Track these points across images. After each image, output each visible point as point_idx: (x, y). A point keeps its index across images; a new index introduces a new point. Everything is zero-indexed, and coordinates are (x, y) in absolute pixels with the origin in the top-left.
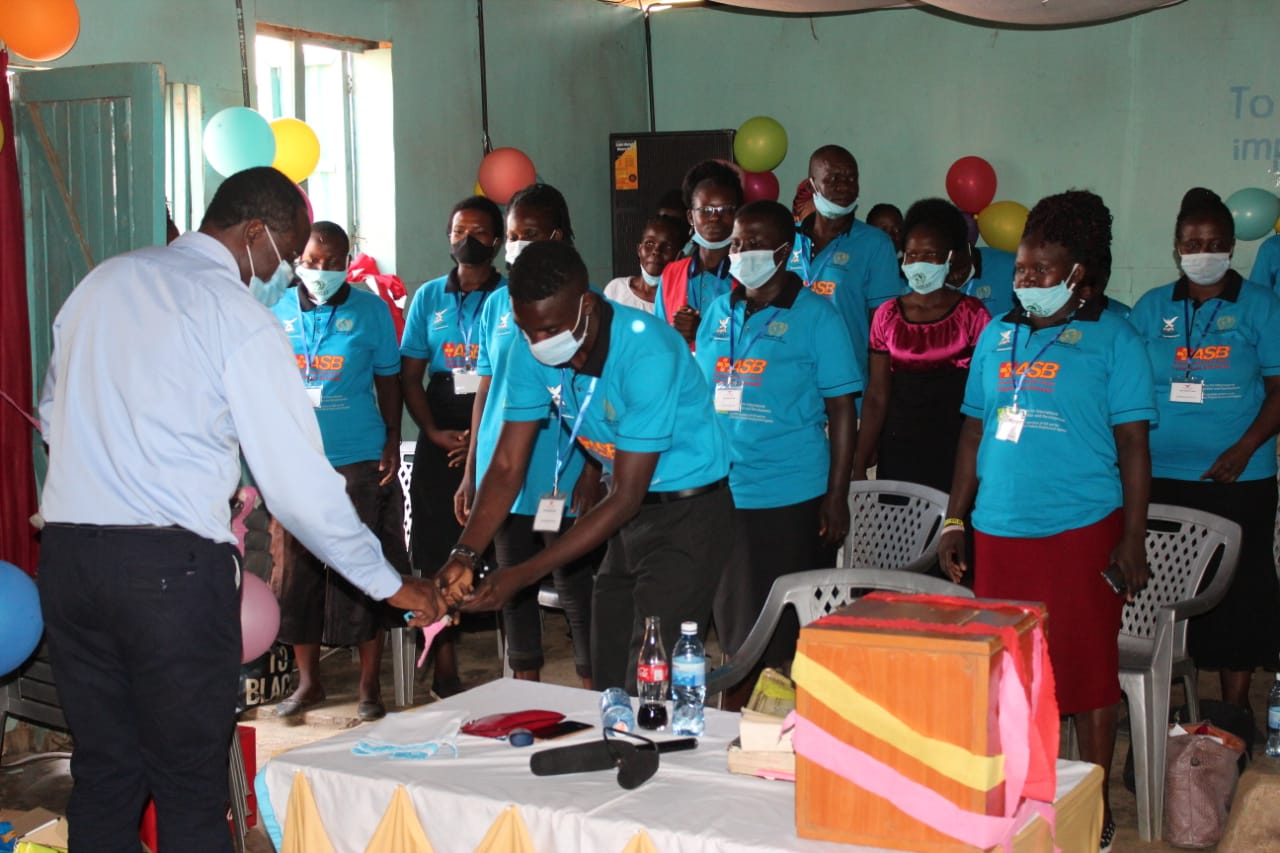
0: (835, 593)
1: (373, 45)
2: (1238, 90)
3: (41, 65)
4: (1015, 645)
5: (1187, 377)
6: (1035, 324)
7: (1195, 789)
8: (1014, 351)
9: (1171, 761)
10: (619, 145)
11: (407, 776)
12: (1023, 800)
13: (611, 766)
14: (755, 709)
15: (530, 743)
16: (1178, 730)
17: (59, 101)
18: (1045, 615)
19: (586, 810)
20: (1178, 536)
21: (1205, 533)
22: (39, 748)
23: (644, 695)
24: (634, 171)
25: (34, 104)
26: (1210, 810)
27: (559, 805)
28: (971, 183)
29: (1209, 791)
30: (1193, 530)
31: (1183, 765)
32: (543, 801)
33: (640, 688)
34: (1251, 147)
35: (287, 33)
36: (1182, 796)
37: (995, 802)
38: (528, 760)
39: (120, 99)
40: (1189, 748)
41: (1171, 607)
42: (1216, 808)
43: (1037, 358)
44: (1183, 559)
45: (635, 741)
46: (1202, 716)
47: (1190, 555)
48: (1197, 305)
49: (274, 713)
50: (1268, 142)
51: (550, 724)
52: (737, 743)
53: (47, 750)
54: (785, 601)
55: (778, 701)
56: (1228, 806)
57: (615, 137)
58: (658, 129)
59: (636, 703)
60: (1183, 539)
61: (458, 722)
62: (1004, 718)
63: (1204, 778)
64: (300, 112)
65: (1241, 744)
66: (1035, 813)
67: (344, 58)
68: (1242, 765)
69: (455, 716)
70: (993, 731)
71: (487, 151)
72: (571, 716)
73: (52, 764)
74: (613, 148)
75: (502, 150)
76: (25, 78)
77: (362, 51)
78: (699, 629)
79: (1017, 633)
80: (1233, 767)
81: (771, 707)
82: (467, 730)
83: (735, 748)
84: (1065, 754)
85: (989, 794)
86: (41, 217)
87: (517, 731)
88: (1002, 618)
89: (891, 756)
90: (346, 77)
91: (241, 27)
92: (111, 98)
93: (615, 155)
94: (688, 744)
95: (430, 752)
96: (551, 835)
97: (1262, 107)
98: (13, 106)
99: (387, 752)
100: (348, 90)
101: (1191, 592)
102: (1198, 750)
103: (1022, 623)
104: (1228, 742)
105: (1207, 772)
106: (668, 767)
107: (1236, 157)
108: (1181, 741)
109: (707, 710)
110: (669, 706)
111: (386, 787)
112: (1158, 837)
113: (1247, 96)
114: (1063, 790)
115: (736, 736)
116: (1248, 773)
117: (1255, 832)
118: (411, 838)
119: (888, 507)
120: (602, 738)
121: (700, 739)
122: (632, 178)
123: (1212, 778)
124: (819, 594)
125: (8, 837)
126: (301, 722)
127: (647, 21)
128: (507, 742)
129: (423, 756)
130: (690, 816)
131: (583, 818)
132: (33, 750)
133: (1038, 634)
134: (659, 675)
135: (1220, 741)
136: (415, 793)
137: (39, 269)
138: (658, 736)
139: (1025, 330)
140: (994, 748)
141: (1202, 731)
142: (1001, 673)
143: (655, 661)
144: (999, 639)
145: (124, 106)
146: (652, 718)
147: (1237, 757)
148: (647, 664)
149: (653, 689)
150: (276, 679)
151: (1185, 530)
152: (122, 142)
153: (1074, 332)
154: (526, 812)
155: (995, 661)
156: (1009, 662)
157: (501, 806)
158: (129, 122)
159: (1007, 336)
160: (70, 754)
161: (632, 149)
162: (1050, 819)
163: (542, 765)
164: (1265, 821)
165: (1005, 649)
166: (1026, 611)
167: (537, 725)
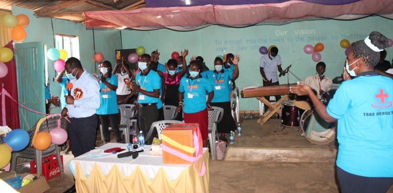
0: (162, 124)
1: (75, 36)
2: (216, 40)
3: (20, 42)
4: (195, 130)
5: (217, 85)
6: (192, 79)
7: (220, 150)
8: (189, 83)
9: (216, 146)
10: (117, 52)
11: (97, 160)
12: (198, 154)
13: (130, 155)
14: (153, 144)
15: (116, 153)
16: (217, 142)
17: (23, 48)
18: (199, 125)
19: (128, 163)
20: (214, 111)
21: (218, 110)
22: (21, 162)
23: (134, 143)
24: (120, 56)
25: (18, 49)
26: (222, 154)
27: (124, 163)
28: (175, 56)
29: (222, 151)
30: (216, 110)
31: (218, 147)
32: (121, 162)
33: (133, 142)
34: (219, 49)
35: (61, 35)
36: (218, 152)
37: (194, 155)
38: (117, 156)
39: (35, 48)
40: (218, 144)
41: (214, 122)
42: (223, 153)
43: (194, 84)
44: (215, 115)
45: (134, 151)
46: (220, 139)
47: (216, 114)
48: (218, 73)
49: (63, 153)
50: (221, 48)
51: (119, 150)
52: (151, 150)
53: (22, 163)
54: (154, 126)
55: (157, 143)
56: (225, 153)
57: (116, 50)
58: (123, 49)
59: (133, 145)
60: (215, 111)
61: (103, 151)
62: (195, 141)
63: (221, 149)
64: (63, 48)
65: (226, 143)
66: (200, 156)
67: (70, 38)
68: (226, 146)
69: (102, 150)
70: (193, 144)
71: (95, 54)
72: (122, 148)
73: (23, 165)
74: (116, 52)
75: (97, 53)
76: (17, 45)
77: (73, 37)
78: (143, 132)
79: (195, 129)
80: (225, 147)
81: (156, 143)
82: (105, 152)
83: (151, 151)
84: (204, 147)
85: (193, 154)
86: (19, 68)
87: (113, 151)
88: (193, 126)
89: (177, 149)
90: (70, 42)
91: (53, 34)
92: (33, 48)
93: (116, 53)
94: (142, 151)
95: (99, 156)
96: (123, 167)
97: (220, 43)
98: (14, 49)
99: (92, 157)
100: (71, 44)
101: (216, 120)
102: (220, 144)
103: (196, 127)
104: (224, 143)
105: (222, 148)
106: (140, 155)
107: (217, 50)
108: (217, 143)
109: (145, 145)
110: (138, 145)
111: (93, 162)
112: (215, 158)
113: (217, 41)
114: (204, 152)
115: (151, 149)
116: (228, 147)
117: (229, 156)
118: (98, 170)
119: (167, 110)
120: (128, 151)
121: (144, 150)
122: (119, 57)
123: (222, 149)
124: (160, 125)
125: (21, 179)
126: (68, 154)
127: (120, 31)
128: (112, 153)
129: (98, 157)
130: (146, 162)
131: (128, 164)
132: (19, 163)
133: (198, 128)
134: (136, 140)
135: (223, 143)
136: (98, 163)
137: (19, 78)
138: (137, 150)
139: (190, 80)
140: (193, 147)
141: (220, 141)
142: (194, 135)
143: (135, 138)
144: (193, 129)
145: (36, 49)
146: (136, 147)
147: (226, 145)
148: (134, 138)
149: (135, 142)
150: (63, 147)
151: (215, 110)
152: (35, 55)
153: (199, 80)
154: (118, 164)
155: (193, 132)
156: (195, 133)
157: (113, 164)
158: (37, 52)
159: (187, 81)
160: (30, 163)
161: (119, 52)
162: (202, 157)
163: (119, 156)
164: (231, 154)
165: (194, 131)
166: (196, 125)
167: (117, 150)
